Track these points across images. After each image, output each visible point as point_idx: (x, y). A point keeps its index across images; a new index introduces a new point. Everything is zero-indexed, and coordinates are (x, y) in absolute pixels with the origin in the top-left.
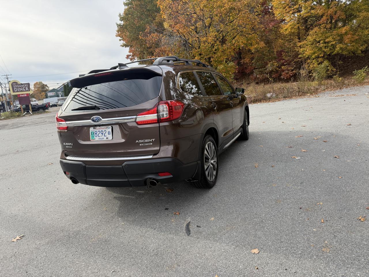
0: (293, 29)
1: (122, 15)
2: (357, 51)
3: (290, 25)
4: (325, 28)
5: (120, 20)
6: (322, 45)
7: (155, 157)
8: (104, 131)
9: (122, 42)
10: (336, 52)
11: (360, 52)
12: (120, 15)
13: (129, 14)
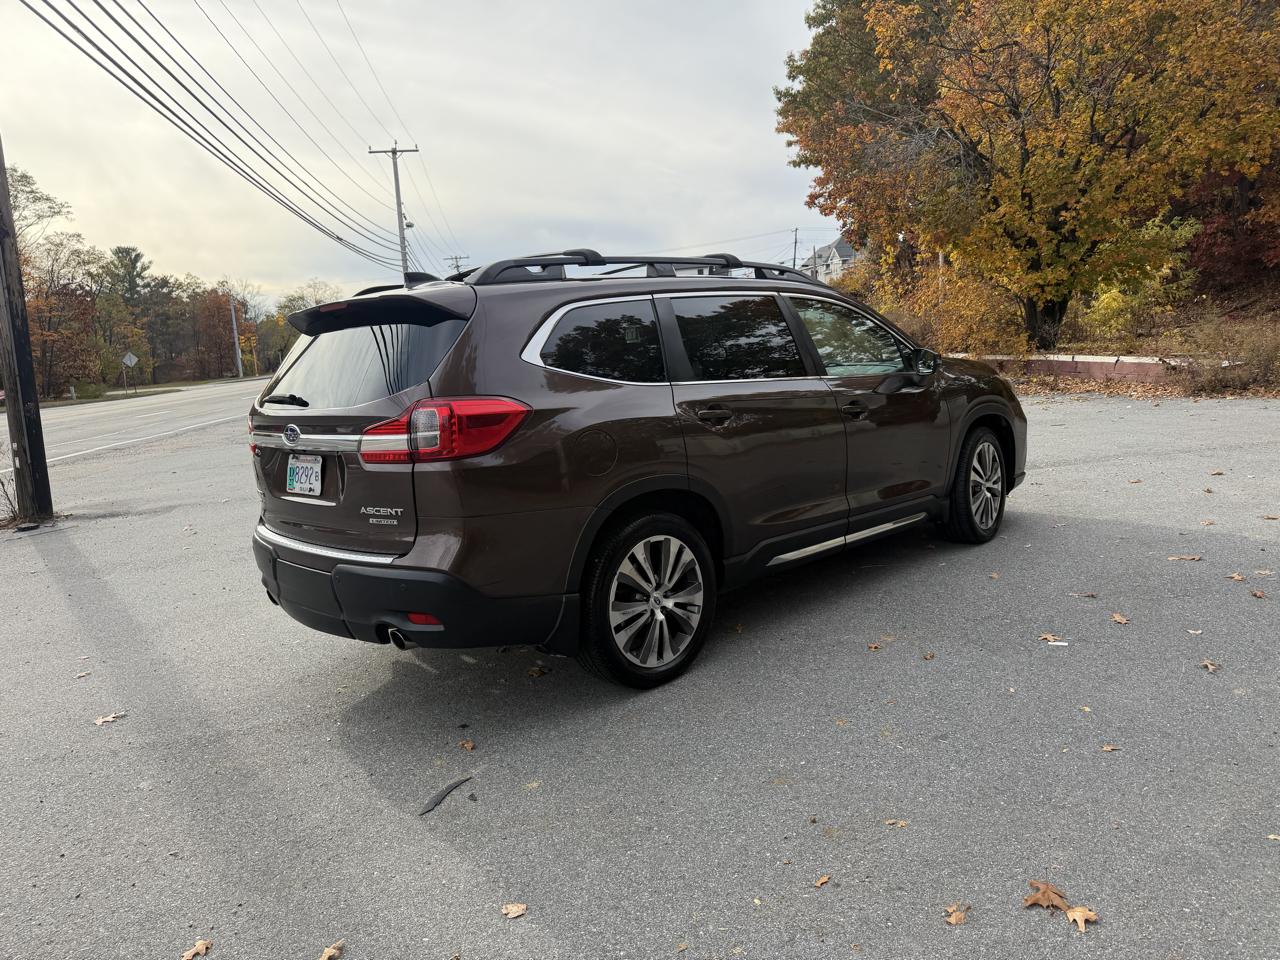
1: (797, 57)
5: (789, 77)
7: (399, 562)
8: (310, 470)
9: (796, 150)
12: (791, 58)
13: (823, 54)
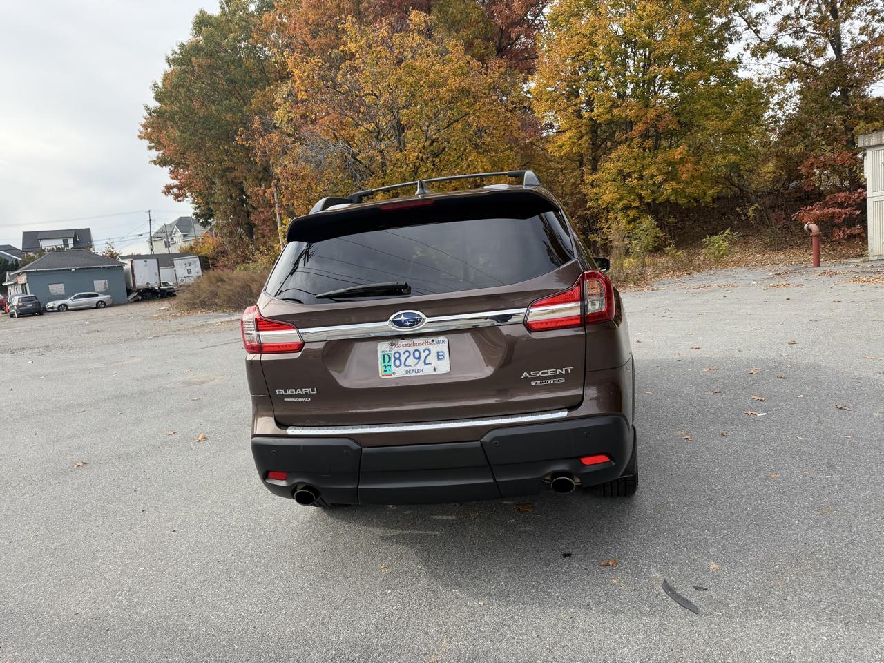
0: (576, 145)
2: (704, 198)
3: (570, 138)
4: (640, 147)
5: (156, 99)
6: (635, 182)
7: (575, 413)
8: (424, 351)
10: (663, 197)
11: (710, 200)
12: (155, 86)
